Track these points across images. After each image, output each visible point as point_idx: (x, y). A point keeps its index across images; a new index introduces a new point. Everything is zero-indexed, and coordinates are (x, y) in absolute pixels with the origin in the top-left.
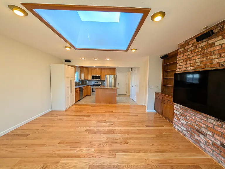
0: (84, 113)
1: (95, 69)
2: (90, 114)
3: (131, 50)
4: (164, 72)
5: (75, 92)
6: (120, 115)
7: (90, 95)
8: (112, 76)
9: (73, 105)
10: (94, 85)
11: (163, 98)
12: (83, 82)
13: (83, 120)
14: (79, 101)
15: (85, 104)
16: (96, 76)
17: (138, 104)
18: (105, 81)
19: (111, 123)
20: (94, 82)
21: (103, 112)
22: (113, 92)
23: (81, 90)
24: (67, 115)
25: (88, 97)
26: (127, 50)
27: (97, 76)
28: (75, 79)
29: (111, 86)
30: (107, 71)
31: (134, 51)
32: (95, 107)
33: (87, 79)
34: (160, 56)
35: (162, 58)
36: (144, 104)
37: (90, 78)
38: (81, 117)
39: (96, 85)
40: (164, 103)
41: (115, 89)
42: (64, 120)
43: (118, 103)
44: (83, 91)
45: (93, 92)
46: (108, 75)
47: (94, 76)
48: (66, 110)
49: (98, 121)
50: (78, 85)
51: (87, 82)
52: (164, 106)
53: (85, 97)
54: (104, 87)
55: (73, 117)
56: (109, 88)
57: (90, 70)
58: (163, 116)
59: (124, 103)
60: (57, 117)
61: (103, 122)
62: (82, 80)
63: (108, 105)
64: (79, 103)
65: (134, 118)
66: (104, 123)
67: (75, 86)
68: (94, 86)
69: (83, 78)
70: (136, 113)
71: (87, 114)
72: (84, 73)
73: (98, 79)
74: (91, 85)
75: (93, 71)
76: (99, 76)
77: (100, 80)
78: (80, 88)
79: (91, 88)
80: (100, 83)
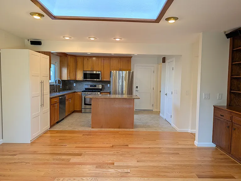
0: (69, 148)
1: (90, 59)
2: (82, 151)
3: (168, 19)
4: (232, 65)
5: (51, 105)
6: (141, 153)
7: (80, 111)
8: (124, 73)
9: (45, 133)
10: (87, 90)
11: (231, 118)
12: (66, 85)
13: (68, 164)
14: (57, 123)
15: (70, 129)
16: (92, 72)
17: (179, 130)
18: (110, 83)
19: (126, 170)
20: (87, 85)
21: (107, 145)
22: (128, 106)
23: (62, 101)
24: (35, 153)
25: (76, 115)
26: (158, 20)
27: (95, 72)
28: (50, 79)
29: (122, 93)
30: (114, 62)
31: (172, 21)
32: (91, 135)
33: (73, 78)
34: (225, 32)
35: (228, 36)
36: (190, 131)
37: (80, 77)
38: (64, 157)
39: (92, 92)
40: (235, 129)
41: (130, 100)
42: (29, 163)
43: (137, 127)
44: (67, 103)
45: (85, 104)
46: (116, 70)
47: (88, 72)
48: (33, 143)
49: (100, 166)
50: (56, 91)
51: (75, 85)
52: (234, 135)
53: (69, 115)
54: (108, 95)
55: (48, 157)
56: (117, 96)
57: (79, 60)
58: (232, 156)
59: (149, 127)
60: (15, 157)
61: (109, 168)
62: (64, 81)
63: (117, 132)
64: (58, 128)
65: (172, 159)
66: (110, 170)
67: (50, 92)
68: (89, 93)
69: (65, 77)
70: (175, 149)
71: (77, 151)
72: (68, 67)
73: (95, 80)
74: (82, 92)
75: (85, 62)
76: (98, 72)
77: (99, 80)
78: (60, 98)
79: (82, 97)
80: (100, 87)
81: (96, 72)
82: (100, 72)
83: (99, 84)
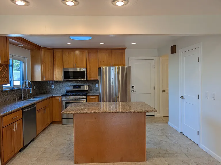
1: (72, 53)
7: (61, 122)
10: (69, 93)
16: (75, 70)
18: (98, 83)
20: (68, 87)
25: (55, 129)
27: (78, 70)
30: (103, 56)
33: (49, 78)
37: (59, 76)
39: (76, 95)
46: (106, 65)
47: (70, 70)
51: (53, 87)
57: (58, 55)
62: (35, 83)
69: (38, 78)
72: (42, 63)
73: (79, 79)
74: (62, 96)
75: (65, 57)
76: (82, 70)
77: (84, 79)
78: (24, 110)
79: (62, 103)
80: (86, 88)
81: (80, 69)
82: (85, 69)
83: (84, 84)
